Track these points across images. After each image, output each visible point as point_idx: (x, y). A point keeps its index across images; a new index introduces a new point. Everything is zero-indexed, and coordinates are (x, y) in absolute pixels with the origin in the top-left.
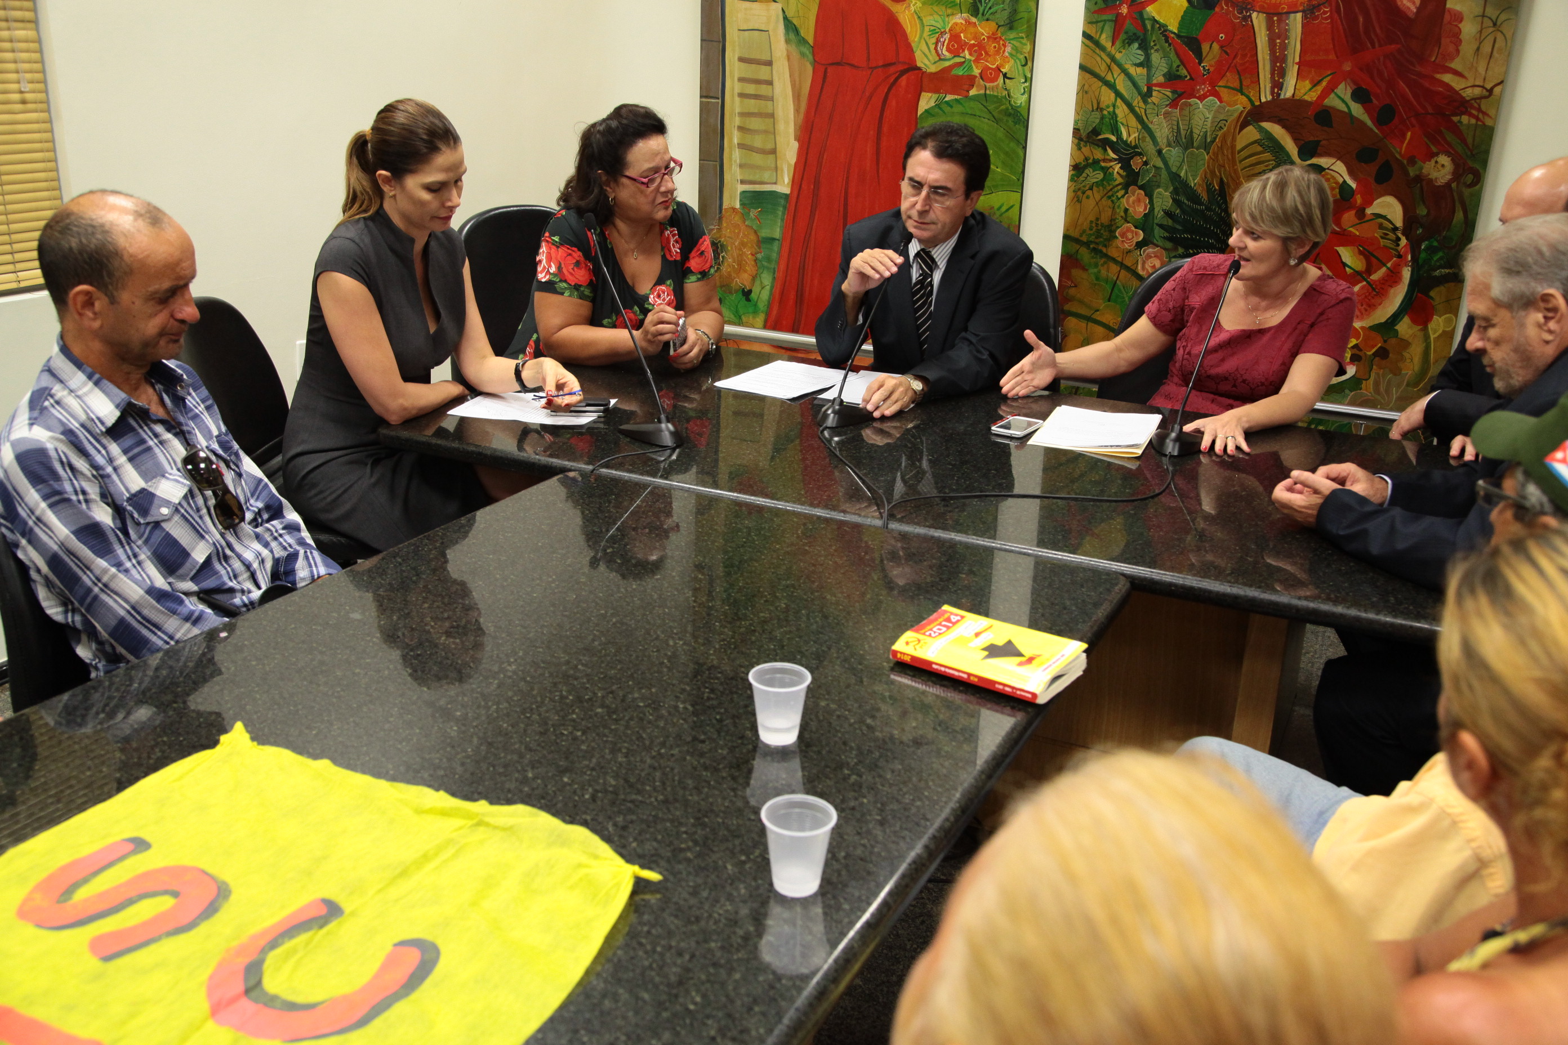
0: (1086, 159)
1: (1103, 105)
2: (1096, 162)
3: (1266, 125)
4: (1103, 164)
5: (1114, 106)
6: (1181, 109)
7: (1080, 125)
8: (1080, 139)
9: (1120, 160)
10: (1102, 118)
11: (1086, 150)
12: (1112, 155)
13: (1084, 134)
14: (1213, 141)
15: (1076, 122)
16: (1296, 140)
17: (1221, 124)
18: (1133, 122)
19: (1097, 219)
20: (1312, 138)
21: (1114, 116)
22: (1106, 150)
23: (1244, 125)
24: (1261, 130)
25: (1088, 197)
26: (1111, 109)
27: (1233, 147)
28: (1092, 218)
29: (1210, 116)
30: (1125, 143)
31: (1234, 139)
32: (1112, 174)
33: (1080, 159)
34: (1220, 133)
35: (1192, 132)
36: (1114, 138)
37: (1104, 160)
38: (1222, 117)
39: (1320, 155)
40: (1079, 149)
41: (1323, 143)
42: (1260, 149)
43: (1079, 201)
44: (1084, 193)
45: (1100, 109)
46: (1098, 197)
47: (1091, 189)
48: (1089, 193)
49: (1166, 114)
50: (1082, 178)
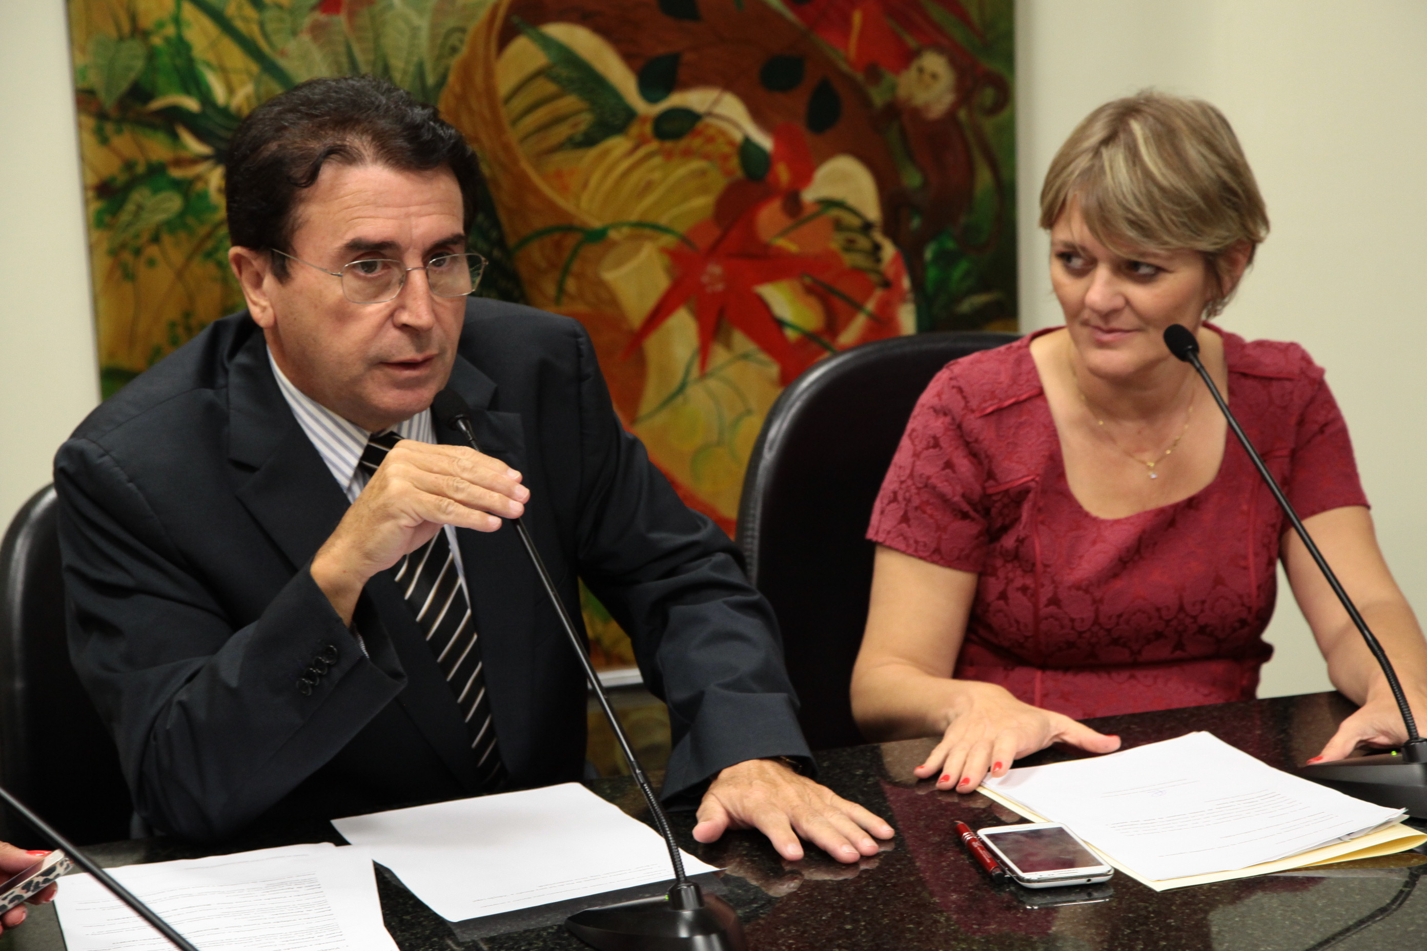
0: (129, 166)
1: (146, 22)
2: (156, 171)
3: (558, 31)
4: (176, 173)
5: (177, 21)
6: (352, 15)
7: (94, 80)
8: (102, 116)
9: (218, 158)
10: (152, 55)
11: (124, 142)
12: (195, 146)
13: (108, 102)
14: (442, 82)
15: (78, 74)
16: (628, 57)
17: (454, 40)
18: (235, 57)
19: (187, 315)
20: (661, 50)
21: (181, 46)
22: (175, 137)
23: (507, 36)
24: (548, 43)
25: (151, 263)
26: (170, 30)
27: (490, 90)
28: (172, 313)
29: (423, 23)
30: (224, 112)
31: (489, 74)
32: (203, 196)
33: (110, 166)
34: (455, 62)
35: (386, 69)
36: (191, 104)
37: (179, 162)
38: (451, 22)
39: (686, 86)
40: (103, 140)
41: (688, 57)
42: (551, 88)
43: (129, 275)
44: (138, 252)
45: (138, 32)
46: (177, 257)
47: (156, 239)
48: (153, 251)
49: (317, 30)
50: (125, 217)
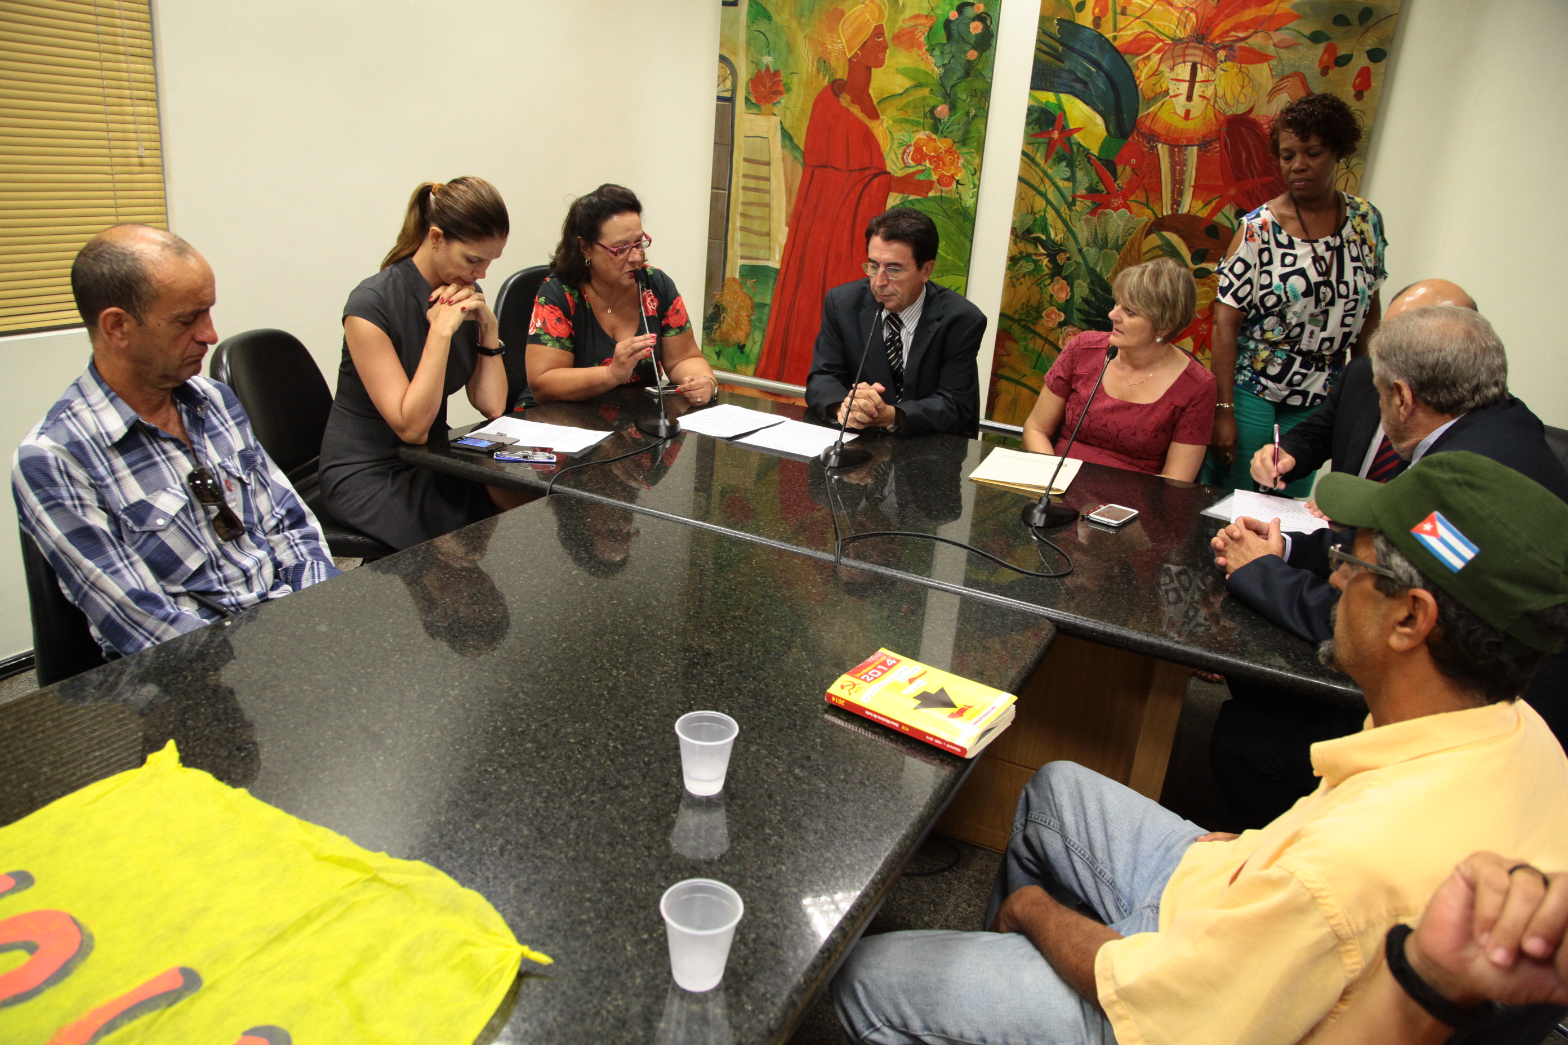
0: (1021, 253)
1: (1035, 210)
2: (1029, 255)
3: (1167, 234)
4: (1034, 258)
5: (1045, 211)
6: (1099, 217)
7: (1017, 225)
8: (1017, 237)
9: (1048, 255)
10: (1035, 220)
11: (1021, 245)
12: (1042, 251)
13: (1020, 232)
14: (1124, 244)
15: (1014, 222)
16: (1189, 248)
17: (1130, 231)
18: (1060, 225)
19: (1028, 302)
20: (1202, 247)
21: (1044, 219)
22: (1036, 246)
23: (1149, 233)
24: (1162, 237)
25: (1021, 284)
26: (1042, 214)
27: (1139, 250)
28: (1023, 300)
29: (1122, 224)
30: (1053, 241)
31: (1140, 244)
32: (1041, 266)
33: (1016, 252)
34: (1130, 238)
35: (1106, 236)
36: (1044, 237)
37: (1036, 254)
38: (1131, 225)
39: (1209, 261)
40: (1016, 244)
41: (1212, 251)
42: (1161, 253)
43: (1014, 286)
44: (1018, 279)
45: (1033, 213)
46: (1029, 283)
47: (1024, 277)
48: (1022, 280)
49: (1087, 221)
50: (1016, 268)
